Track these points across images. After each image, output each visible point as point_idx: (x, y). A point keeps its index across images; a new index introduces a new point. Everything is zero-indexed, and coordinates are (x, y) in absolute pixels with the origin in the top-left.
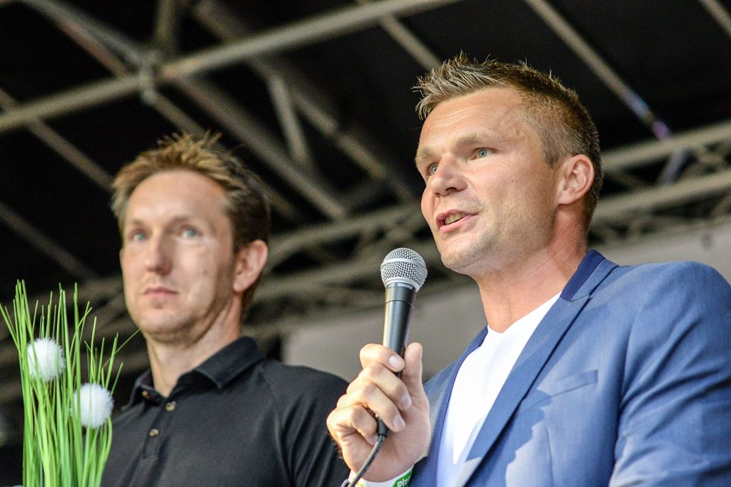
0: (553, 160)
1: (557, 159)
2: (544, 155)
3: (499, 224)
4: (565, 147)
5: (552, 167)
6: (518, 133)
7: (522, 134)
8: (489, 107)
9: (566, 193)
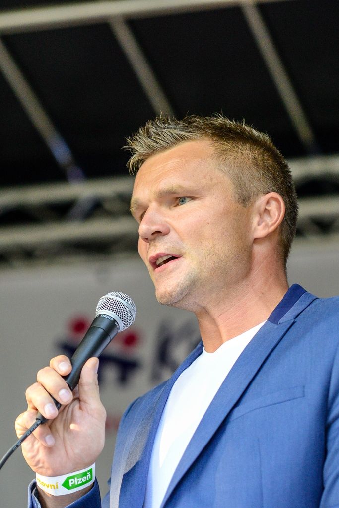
0: (245, 200)
1: (249, 197)
2: (237, 196)
3: (200, 263)
4: (256, 187)
5: (245, 207)
6: (211, 179)
7: (215, 181)
8: (184, 160)
9: (260, 227)
